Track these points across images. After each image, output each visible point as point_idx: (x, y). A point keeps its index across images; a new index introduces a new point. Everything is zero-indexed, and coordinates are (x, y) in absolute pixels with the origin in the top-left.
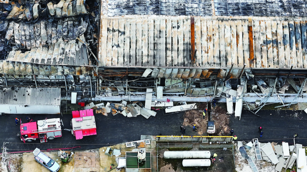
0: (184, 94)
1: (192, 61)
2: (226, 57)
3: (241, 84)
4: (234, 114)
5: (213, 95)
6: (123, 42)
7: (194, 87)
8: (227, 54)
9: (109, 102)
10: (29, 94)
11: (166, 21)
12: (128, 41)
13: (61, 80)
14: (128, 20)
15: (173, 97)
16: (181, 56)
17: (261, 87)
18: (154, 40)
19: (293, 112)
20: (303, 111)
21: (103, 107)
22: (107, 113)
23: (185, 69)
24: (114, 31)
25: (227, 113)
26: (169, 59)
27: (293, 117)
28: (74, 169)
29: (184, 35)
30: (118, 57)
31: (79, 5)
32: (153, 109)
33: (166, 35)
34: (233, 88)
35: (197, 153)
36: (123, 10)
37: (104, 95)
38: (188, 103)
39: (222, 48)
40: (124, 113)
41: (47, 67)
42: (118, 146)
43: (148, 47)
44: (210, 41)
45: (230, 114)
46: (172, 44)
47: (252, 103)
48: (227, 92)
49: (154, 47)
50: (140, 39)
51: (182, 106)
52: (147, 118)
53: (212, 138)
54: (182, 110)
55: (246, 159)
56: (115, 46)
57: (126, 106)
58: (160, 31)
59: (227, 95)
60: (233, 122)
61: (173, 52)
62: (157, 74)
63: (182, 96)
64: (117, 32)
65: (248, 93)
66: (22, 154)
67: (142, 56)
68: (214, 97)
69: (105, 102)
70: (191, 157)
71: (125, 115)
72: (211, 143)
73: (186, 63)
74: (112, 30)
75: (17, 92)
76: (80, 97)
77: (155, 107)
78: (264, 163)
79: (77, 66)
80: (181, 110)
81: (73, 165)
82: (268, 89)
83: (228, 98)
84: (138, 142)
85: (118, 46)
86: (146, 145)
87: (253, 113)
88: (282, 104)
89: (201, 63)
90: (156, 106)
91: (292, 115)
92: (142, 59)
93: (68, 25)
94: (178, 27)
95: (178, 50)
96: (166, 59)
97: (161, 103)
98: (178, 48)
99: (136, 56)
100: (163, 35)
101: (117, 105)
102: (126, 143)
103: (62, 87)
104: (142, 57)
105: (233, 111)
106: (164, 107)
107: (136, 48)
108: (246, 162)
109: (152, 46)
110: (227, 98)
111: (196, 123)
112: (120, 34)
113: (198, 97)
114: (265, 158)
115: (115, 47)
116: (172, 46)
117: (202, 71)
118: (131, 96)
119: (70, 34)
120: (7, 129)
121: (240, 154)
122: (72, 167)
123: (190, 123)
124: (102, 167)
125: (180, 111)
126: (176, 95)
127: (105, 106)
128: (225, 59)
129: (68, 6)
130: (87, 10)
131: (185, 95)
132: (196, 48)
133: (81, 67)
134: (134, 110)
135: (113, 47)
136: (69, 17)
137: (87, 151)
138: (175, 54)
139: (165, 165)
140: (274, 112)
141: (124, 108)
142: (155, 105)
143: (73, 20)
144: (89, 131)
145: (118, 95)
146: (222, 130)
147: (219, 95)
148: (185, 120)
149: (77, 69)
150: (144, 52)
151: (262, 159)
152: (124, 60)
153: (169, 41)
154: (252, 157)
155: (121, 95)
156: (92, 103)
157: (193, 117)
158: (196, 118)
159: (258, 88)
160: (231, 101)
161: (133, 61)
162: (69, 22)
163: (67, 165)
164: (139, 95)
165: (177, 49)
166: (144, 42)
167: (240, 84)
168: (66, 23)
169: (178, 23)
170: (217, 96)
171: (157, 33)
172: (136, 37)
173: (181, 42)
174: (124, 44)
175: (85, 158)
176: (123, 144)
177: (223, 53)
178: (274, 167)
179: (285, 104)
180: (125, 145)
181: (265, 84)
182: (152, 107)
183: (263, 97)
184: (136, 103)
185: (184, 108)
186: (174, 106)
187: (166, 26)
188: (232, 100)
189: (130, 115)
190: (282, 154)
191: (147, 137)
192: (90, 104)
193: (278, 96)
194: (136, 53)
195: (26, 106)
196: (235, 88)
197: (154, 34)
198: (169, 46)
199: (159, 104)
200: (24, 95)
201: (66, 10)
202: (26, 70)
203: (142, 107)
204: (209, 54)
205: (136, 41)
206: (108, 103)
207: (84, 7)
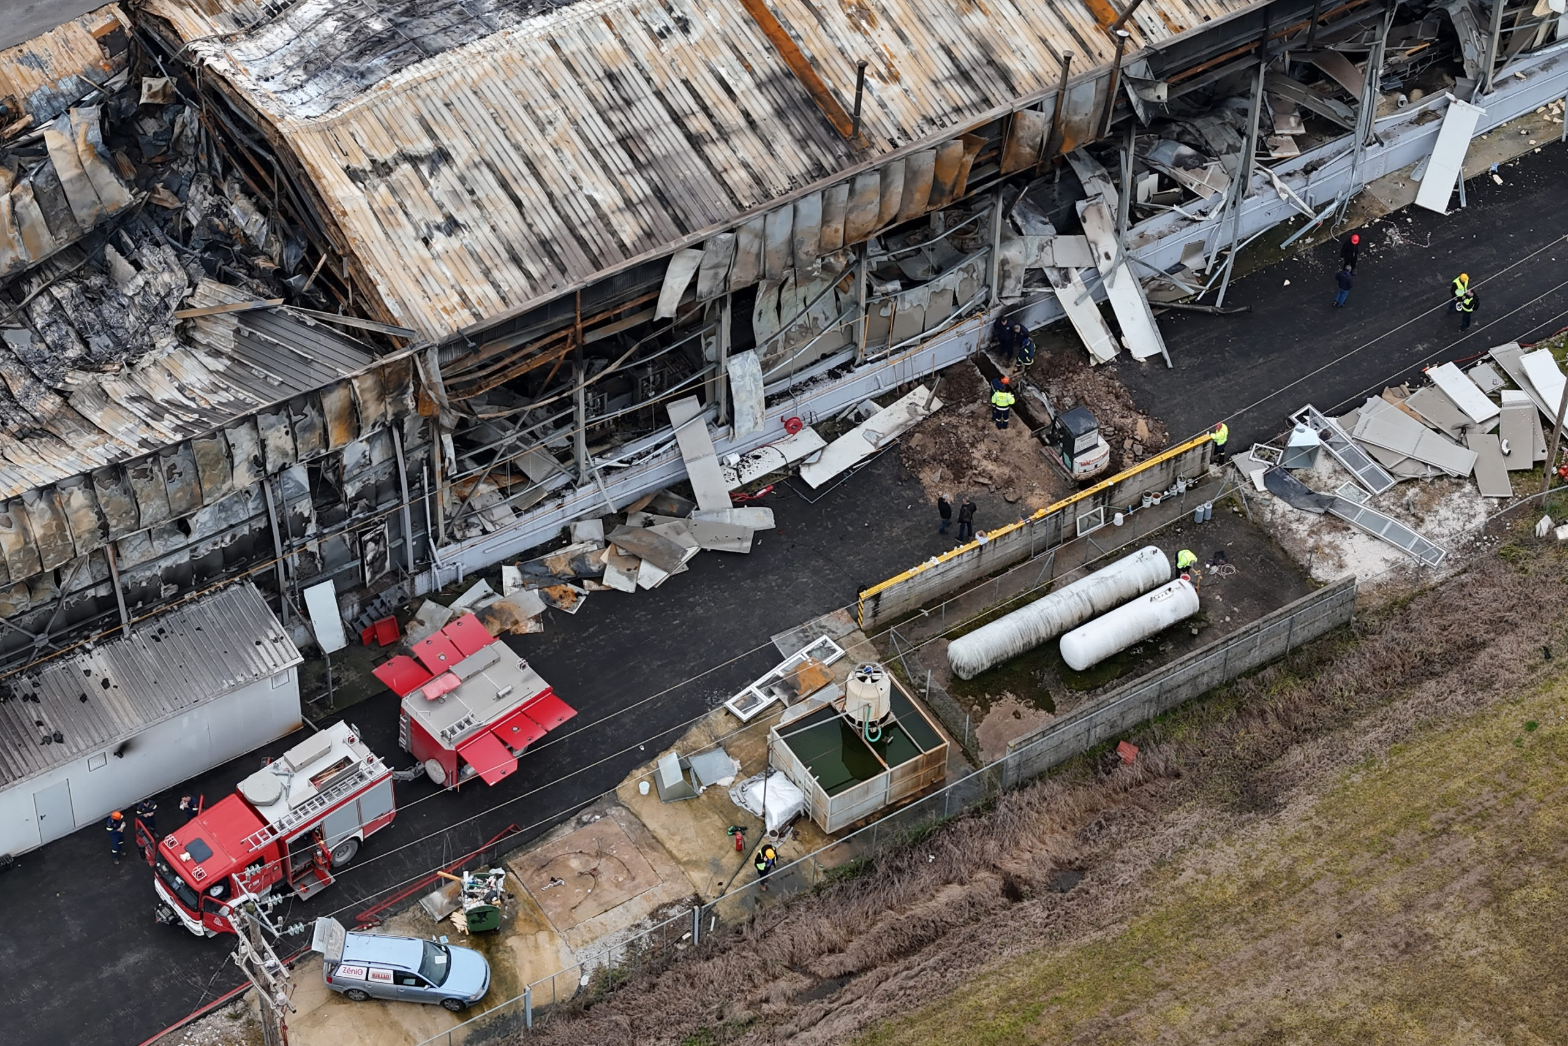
0: (853, 361)
1: (848, 143)
2: (991, 62)
3: (1089, 190)
4: (1125, 353)
5: (986, 302)
6: (467, 197)
7: (895, 291)
8: (983, 45)
9: (509, 562)
10: (105, 684)
11: (609, 23)
12: (487, 184)
13: (246, 530)
14: (426, 89)
15: (807, 395)
16: (784, 144)
17: (1181, 174)
18: (610, 124)
19: (1375, 232)
20: (1414, 209)
21: (495, 601)
22: (537, 619)
23: (851, 181)
24: (382, 169)
25: (1093, 363)
26: (738, 177)
27: (1389, 252)
28: (559, 941)
29: (734, 48)
30: (487, 273)
31: (75, 172)
32: (743, 497)
33: (649, 80)
34: (1061, 231)
35: (1103, 580)
36: (362, 65)
37: (475, 532)
38: (886, 399)
39: (946, 29)
40: (616, 580)
41: (174, 459)
42: (696, 735)
43: (605, 167)
44: (872, 22)
45: (1109, 363)
46: (705, 109)
47: (1172, 271)
48: (1047, 260)
49: (632, 157)
50: (540, 147)
51: (865, 425)
52: (746, 547)
53: (1118, 485)
54: (882, 443)
55: (1327, 513)
56: (436, 233)
57: (607, 543)
58: (611, 76)
59: (1053, 276)
60: (1148, 387)
61: (735, 141)
62: (722, 273)
63: (850, 371)
64: (406, 167)
65: (1140, 227)
66: (240, 1005)
67: (602, 217)
68: (994, 313)
69: (492, 574)
70: (1088, 611)
71: (627, 586)
72: (1119, 518)
73: (828, 161)
74: (369, 168)
75: (35, 698)
76: (354, 598)
77: (745, 488)
78: (1412, 492)
79: (327, 389)
80: (875, 445)
81: (540, 926)
82: (1213, 167)
83: (1064, 286)
84: (778, 671)
85: (452, 226)
86: (829, 666)
87: (1209, 309)
88: (1301, 219)
89: (895, 134)
90: (747, 478)
91: (1379, 243)
92: (614, 233)
93: (58, 305)
94: (684, 25)
95: (752, 124)
96: (724, 184)
97: (757, 457)
98: (746, 115)
99: (572, 230)
100: (635, 84)
101: (558, 561)
102: (729, 704)
103: (255, 572)
104: (608, 224)
105: (1114, 341)
106: (785, 467)
107: (550, 196)
108: (1337, 524)
109: (618, 158)
110: (1058, 291)
111: (990, 466)
112: (424, 169)
113: (924, 340)
114: (1408, 471)
115: (440, 241)
116: (710, 116)
117: (937, 159)
118: (611, 479)
119: (100, 343)
120: (75, 928)
121: (1281, 506)
122: (543, 936)
123: (958, 477)
124: (695, 864)
125: (873, 450)
126: (814, 380)
127: (498, 587)
128: (991, 71)
129: (14, 213)
130: (129, 185)
131: (857, 362)
132: (829, 84)
133: (348, 381)
134: (656, 542)
135: (426, 242)
136: (38, 270)
137: (567, 831)
138: (748, 148)
139: (986, 709)
140: (1292, 266)
141: (604, 558)
142: (739, 477)
143: (69, 277)
144: (527, 714)
145: (539, 505)
146: (1128, 443)
147: (1014, 290)
148: (929, 477)
149: (334, 402)
150: (597, 196)
151: (1394, 482)
152: (528, 275)
153: (683, 100)
154: (1344, 490)
155: (556, 494)
156: (429, 605)
157: (960, 444)
158: (972, 445)
159: (1166, 182)
160: (1082, 297)
161: (574, 257)
162: (56, 291)
163: (512, 942)
164: (640, 456)
165: (742, 122)
166: (567, 153)
167: (1083, 196)
168: (44, 301)
169: (670, 10)
170: (1009, 303)
171: (602, 90)
172: (517, 148)
173: (742, 83)
174: (478, 204)
175: (575, 864)
176: (716, 716)
177: (967, 51)
178: (1468, 487)
179: (1318, 210)
180: (728, 712)
181: (1187, 151)
182: (732, 494)
183: (1214, 215)
184: (644, 510)
185: (886, 431)
186: (829, 443)
187: (622, 42)
188: (1083, 289)
189: (651, 576)
190: (1463, 420)
191: (804, 631)
192: (420, 615)
193: (1277, 182)
194: (566, 219)
195: (122, 750)
196: (1071, 225)
197: (592, 99)
198: (699, 124)
199: (753, 468)
200: (84, 698)
201: (13, 234)
202: (61, 528)
203: (683, 514)
204: (908, 80)
205: (529, 164)
206: (505, 569)
207: (106, 176)
